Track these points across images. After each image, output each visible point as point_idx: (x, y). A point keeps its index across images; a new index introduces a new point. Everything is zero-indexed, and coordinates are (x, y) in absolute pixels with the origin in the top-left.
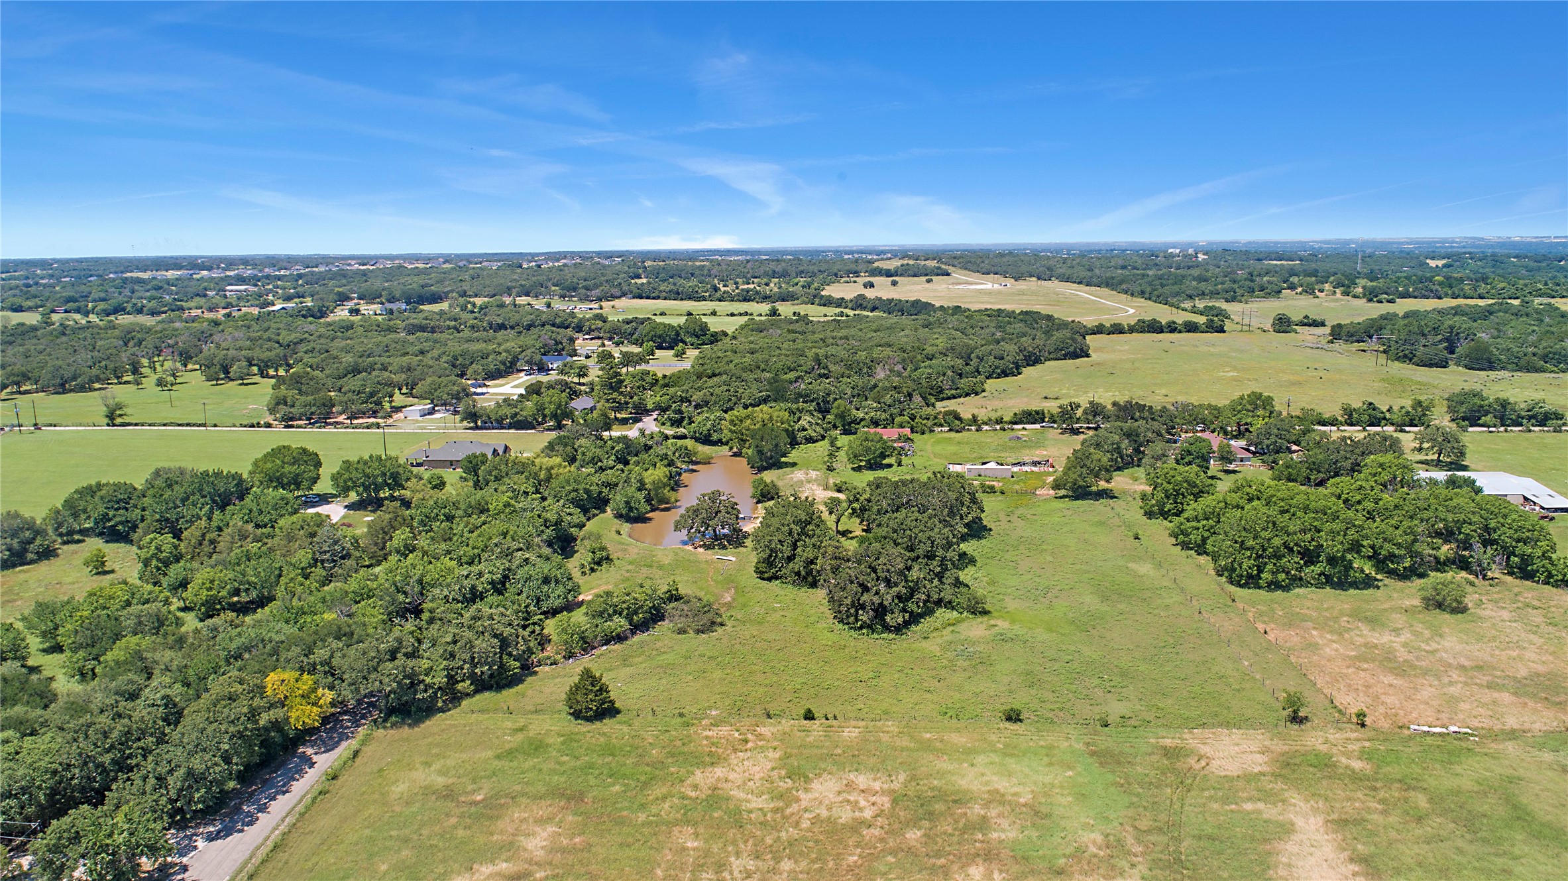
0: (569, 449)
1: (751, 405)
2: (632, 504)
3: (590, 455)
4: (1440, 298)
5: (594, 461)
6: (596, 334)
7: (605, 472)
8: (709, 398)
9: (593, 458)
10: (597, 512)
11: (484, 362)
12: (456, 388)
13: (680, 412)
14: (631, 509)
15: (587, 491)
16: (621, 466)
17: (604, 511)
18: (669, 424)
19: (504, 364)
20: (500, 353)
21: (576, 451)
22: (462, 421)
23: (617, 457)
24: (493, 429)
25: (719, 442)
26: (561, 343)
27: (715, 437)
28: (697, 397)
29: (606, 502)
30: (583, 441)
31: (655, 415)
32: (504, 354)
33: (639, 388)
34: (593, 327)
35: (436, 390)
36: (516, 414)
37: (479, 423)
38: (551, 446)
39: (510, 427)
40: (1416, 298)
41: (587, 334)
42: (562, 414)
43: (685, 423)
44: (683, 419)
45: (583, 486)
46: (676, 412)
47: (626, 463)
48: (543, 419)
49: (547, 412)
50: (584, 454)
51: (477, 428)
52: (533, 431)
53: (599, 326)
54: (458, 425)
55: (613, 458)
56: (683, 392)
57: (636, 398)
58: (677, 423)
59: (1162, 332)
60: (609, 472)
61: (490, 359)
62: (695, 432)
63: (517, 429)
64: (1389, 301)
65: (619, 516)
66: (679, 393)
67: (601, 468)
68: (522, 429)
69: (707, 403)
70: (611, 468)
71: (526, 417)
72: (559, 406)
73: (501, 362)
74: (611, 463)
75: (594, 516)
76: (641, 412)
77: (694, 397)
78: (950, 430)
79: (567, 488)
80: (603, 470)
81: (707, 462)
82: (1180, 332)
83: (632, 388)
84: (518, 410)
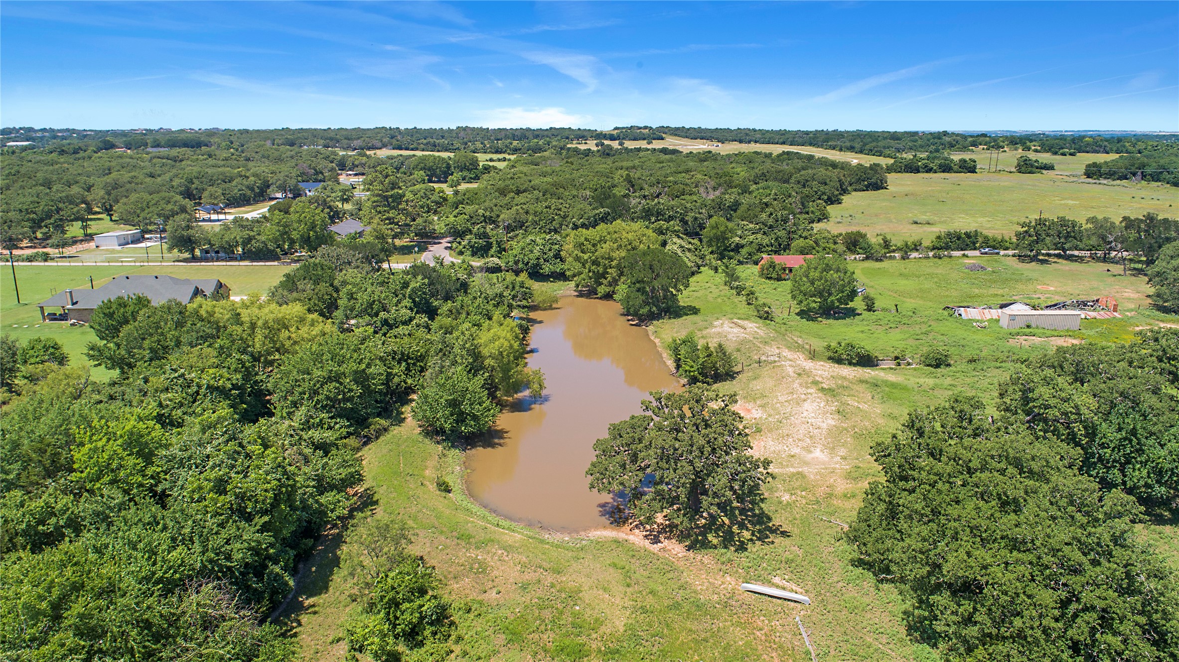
0: (323, 287)
1: (583, 226)
2: (465, 407)
3: (363, 298)
4: (1107, 153)
5: (370, 310)
6: (360, 169)
7: (395, 331)
8: (523, 217)
9: (371, 305)
10: (384, 422)
11: (224, 186)
12: (170, 207)
13: (485, 235)
14: (461, 418)
15: (361, 378)
16: (423, 319)
17: (401, 421)
18: (469, 253)
19: (252, 189)
20: (248, 177)
21: (337, 290)
22: (170, 249)
23: (414, 301)
24: (218, 260)
25: (561, 276)
26: (322, 173)
27: (547, 269)
28: (506, 216)
29: (403, 395)
30: (350, 274)
31: (445, 242)
32: (252, 178)
33: (422, 207)
34: (356, 163)
35: (143, 210)
36: (250, 239)
37: (198, 252)
38: (290, 283)
39: (242, 258)
40: (1088, 152)
41: (350, 170)
42: (317, 237)
43: (492, 251)
44: (489, 246)
45: (354, 366)
46: (479, 236)
47: (432, 313)
48: (290, 248)
49: (295, 235)
50: (351, 296)
51: (194, 259)
52: (276, 263)
53: (363, 162)
54: (167, 255)
55: (407, 302)
56: (485, 210)
57: (419, 220)
58: (481, 251)
59: (918, 172)
60: (402, 330)
61: (234, 183)
62: (516, 263)
63: (253, 260)
64: (1071, 154)
65: (433, 431)
66: (481, 212)
67: (385, 322)
68: (261, 260)
69: (521, 225)
70: (405, 323)
71: (264, 242)
72: (313, 227)
73: (248, 187)
74: (405, 313)
75: (380, 433)
76: (427, 238)
77: (502, 216)
78: (867, 258)
79: (317, 373)
80: (391, 327)
81: (549, 306)
82: (936, 172)
83: (414, 207)
84: (252, 234)
